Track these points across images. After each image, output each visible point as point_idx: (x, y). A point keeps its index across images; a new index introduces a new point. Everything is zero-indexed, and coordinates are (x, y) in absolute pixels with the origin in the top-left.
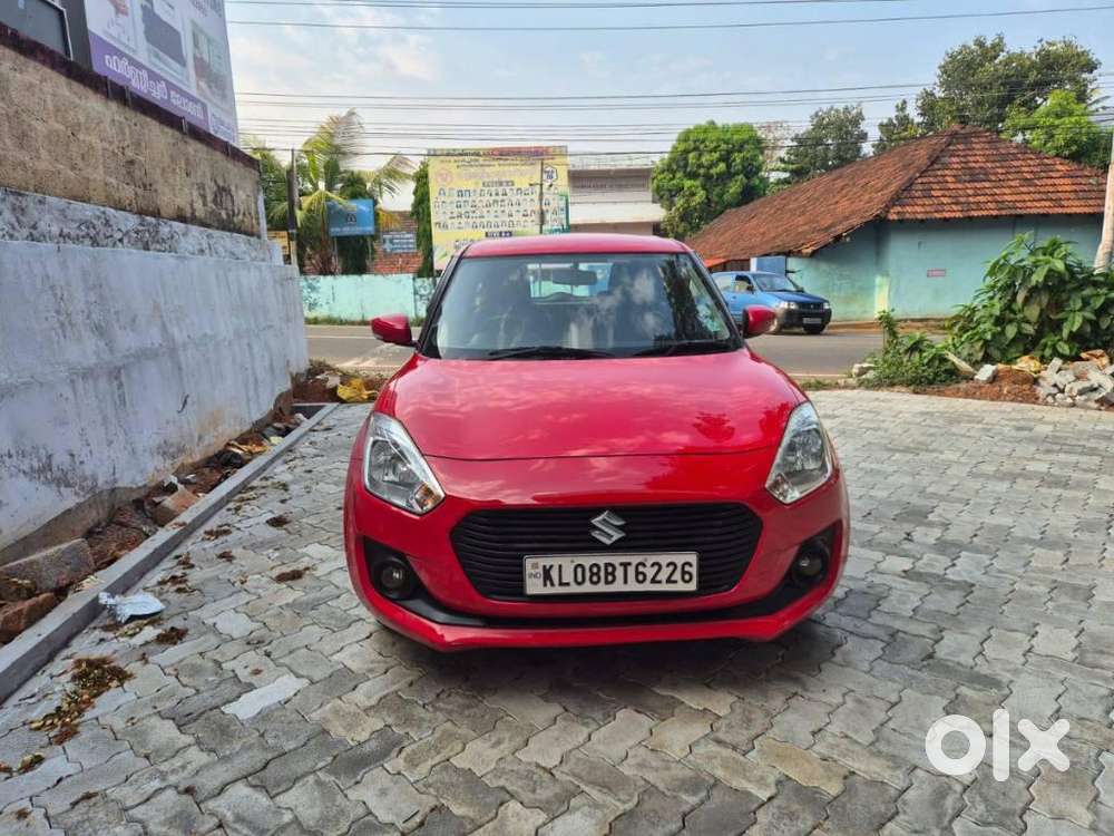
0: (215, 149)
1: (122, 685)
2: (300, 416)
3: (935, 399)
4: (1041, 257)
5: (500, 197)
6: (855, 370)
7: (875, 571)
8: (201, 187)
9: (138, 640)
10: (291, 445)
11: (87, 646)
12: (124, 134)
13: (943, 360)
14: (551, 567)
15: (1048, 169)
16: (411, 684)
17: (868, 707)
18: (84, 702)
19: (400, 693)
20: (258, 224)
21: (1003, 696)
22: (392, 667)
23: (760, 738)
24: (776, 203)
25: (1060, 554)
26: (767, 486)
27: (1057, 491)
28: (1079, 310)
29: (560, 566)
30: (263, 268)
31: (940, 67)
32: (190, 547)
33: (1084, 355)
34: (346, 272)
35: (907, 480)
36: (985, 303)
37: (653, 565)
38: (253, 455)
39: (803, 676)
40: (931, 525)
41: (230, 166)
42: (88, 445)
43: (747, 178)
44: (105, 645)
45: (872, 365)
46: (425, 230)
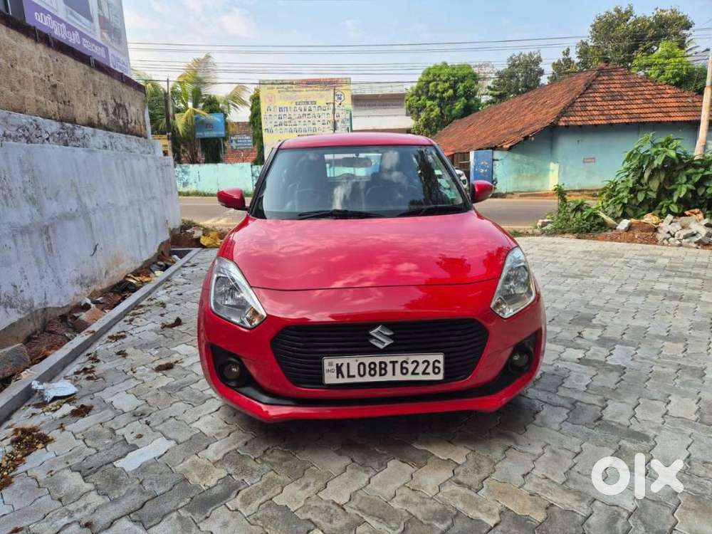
0: (114, 78)
1: (45, 447)
2: (175, 257)
3: (591, 242)
4: (660, 149)
5: (307, 112)
6: (539, 224)
7: (560, 359)
8: (105, 103)
9: (59, 414)
10: (169, 276)
11: (22, 419)
12: (49, 67)
13: (596, 216)
14: (342, 364)
15: (661, 92)
16: (246, 444)
17: (560, 456)
18: (17, 460)
19: (238, 451)
20: (145, 129)
21: (650, 446)
22: (233, 431)
23: (487, 480)
24: (486, 116)
25: (681, 346)
26: (492, 306)
27: (675, 303)
28: (685, 184)
29: (348, 364)
30: (149, 159)
31: (591, 26)
32: (97, 347)
33: (687, 213)
34: (207, 161)
35: (577, 296)
36: (623, 179)
37: (413, 362)
38: (143, 283)
39: (514, 434)
40: (594, 326)
41: (124, 89)
42: (26, 279)
43: (467, 99)
44: (35, 418)
45: (550, 220)
46: (258, 134)
